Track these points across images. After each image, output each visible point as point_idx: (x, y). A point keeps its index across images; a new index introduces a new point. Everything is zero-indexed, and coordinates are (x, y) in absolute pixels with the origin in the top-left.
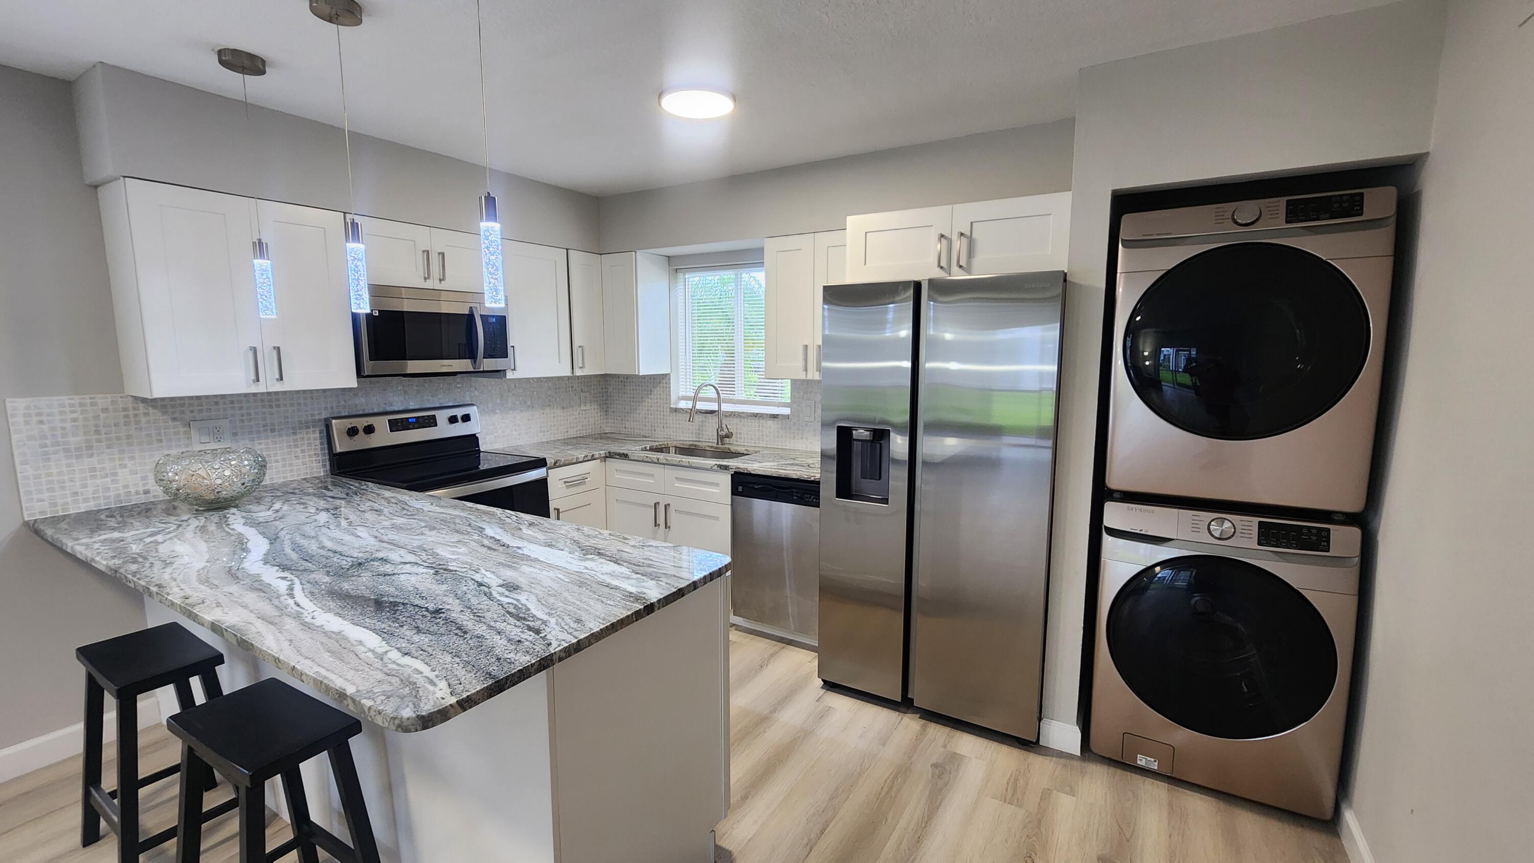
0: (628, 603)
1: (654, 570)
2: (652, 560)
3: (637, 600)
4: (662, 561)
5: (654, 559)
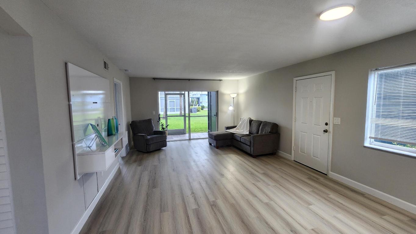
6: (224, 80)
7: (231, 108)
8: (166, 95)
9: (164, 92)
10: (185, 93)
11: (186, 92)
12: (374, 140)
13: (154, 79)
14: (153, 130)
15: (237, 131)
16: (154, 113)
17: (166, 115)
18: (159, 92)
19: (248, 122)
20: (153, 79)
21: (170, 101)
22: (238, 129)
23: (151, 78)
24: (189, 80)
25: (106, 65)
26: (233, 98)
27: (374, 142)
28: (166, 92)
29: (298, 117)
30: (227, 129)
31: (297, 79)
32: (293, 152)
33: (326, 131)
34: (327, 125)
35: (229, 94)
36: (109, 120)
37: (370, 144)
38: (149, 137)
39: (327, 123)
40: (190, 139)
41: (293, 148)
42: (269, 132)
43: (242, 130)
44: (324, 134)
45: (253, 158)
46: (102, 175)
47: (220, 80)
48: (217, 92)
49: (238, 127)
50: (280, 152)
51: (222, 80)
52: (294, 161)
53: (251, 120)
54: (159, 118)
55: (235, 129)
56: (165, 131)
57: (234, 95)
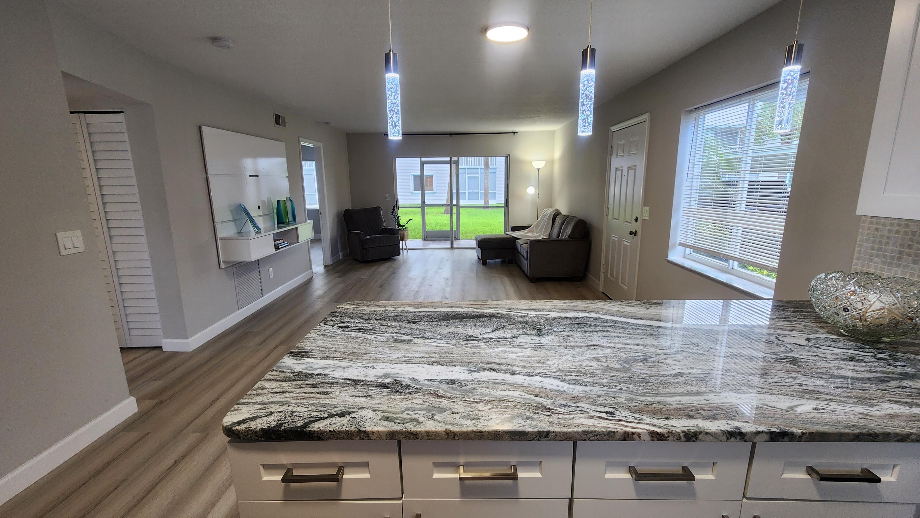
0: (303, 351)
1: (307, 382)
2: (318, 393)
3: (298, 354)
4: (307, 395)
5: (319, 395)
6: (521, 132)
7: (531, 191)
8: (423, 164)
9: (419, 159)
10: (458, 159)
11: (461, 158)
12: (692, 250)
13: (387, 134)
14: (381, 227)
15: (529, 234)
16: (388, 197)
17: (423, 202)
18: (397, 160)
19: (550, 219)
20: (385, 134)
22: (531, 232)
23: (382, 133)
24: (451, 134)
25: (278, 120)
26: (538, 170)
27: (693, 253)
28: (423, 159)
29: (611, 206)
30: (512, 231)
31: (614, 128)
32: (602, 276)
33: (634, 233)
34: (636, 222)
35: (531, 162)
36: (278, 201)
37: (684, 258)
38: (368, 237)
39: (637, 217)
40: (452, 248)
41: (601, 268)
42: (569, 237)
43: (537, 233)
44: (633, 238)
45: (531, 282)
46: (271, 277)
47: (514, 133)
48: (508, 157)
49: (533, 228)
50: (590, 276)
51: (517, 133)
52: (603, 292)
53: (557, 214)
54: (394, 207)
55: (526, 231)
56: (404, 229)
57: (540, 165)
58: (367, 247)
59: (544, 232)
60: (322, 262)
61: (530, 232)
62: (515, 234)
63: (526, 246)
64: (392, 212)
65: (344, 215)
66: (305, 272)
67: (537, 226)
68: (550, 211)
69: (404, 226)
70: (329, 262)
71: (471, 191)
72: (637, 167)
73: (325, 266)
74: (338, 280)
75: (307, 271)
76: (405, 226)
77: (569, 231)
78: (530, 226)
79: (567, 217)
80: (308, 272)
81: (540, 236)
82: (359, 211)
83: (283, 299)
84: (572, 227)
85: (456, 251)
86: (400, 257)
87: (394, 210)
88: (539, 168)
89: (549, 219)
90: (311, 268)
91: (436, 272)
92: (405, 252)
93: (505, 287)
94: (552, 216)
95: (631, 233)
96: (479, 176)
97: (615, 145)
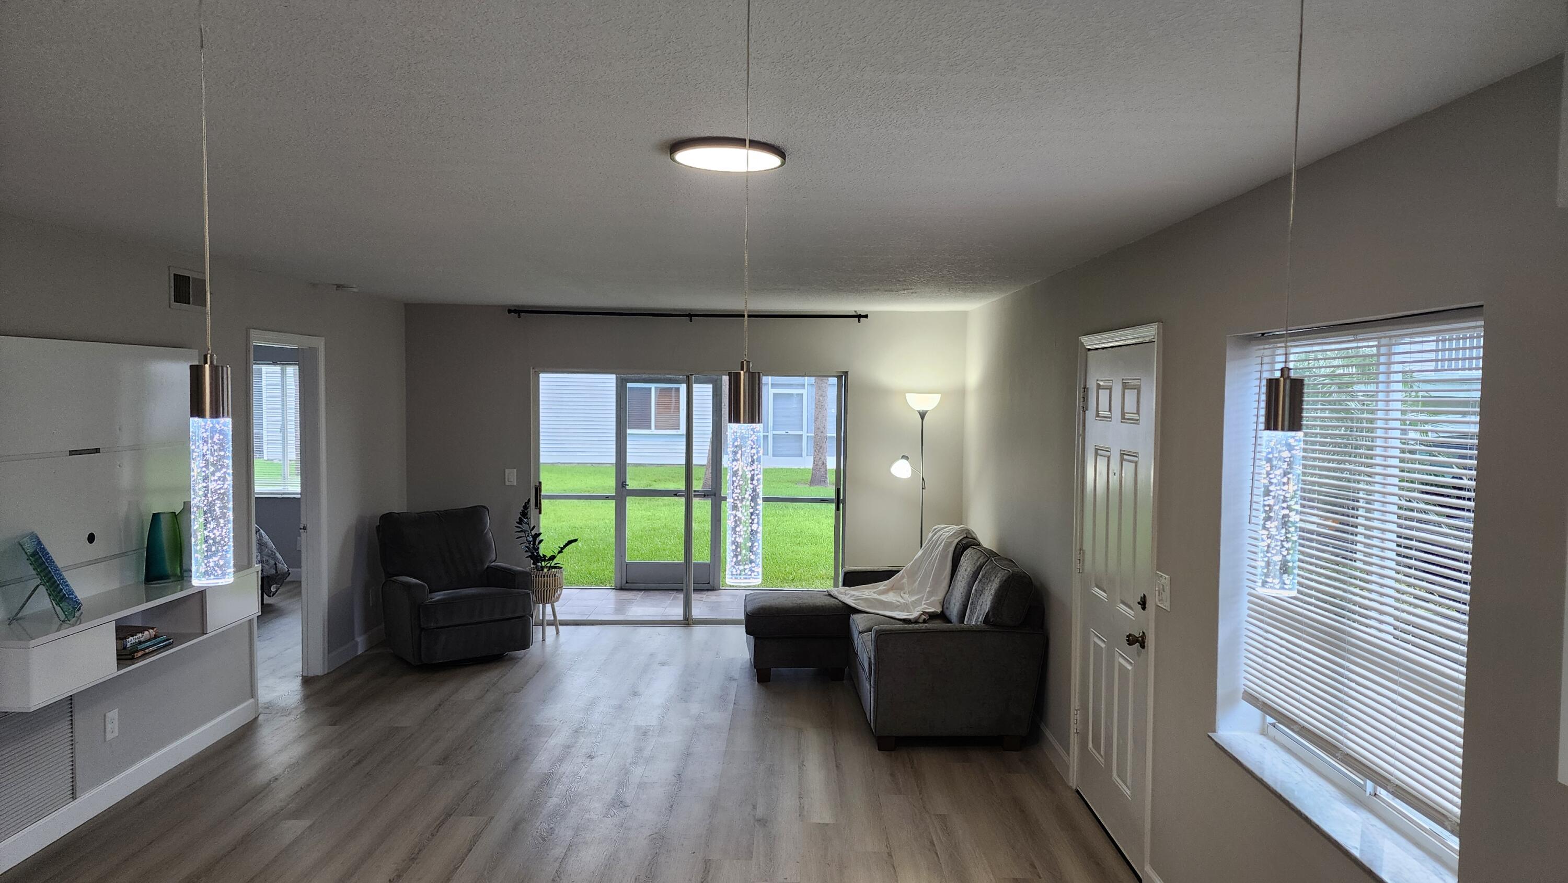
6: (878, 315)
7: (903, 470)
13: (518, 311)
14: (482, 566)
15: (891, 597)
16: (512, 476)
17: (622, 481)
18: (543, 377)
20: (510, 311)
21: (775, 395)
22: (896, 589)
23: (503, 307)
24: (690, 316)
26: (923, 415)
29: (1087, 547)
30: (844, 585)
31: (1089, 342)
32: (1074, 741)
33: (1137, 641)
34: (1144, 608)
35: (904, 392)
36: (156, 516)
37: (1262, 734)
38: (438, 596)
39: (1144, 595)
40: (687, 621)
41: (1072, 721)
42: (986, 620)
43: (911, 593)
44: (1139, 654)
45: (879, 750)
46: (109, 736)
47: (859, 317)
48: (843, 377)
49: (903, 577)
50: (1049, 734)
51: (866, 316)
52: (1078, 792)
53: (967, 543)
54: (526, 507)
55: (882, 585)
56: (551, 567)
57: (929, 402)
58: (433, 625)
59: (931, 594)
60: (298, 667)
61: (892, 589)
62: (851, 596)
63: (869, 637)
64: (520, 522)
65: (378, 527)
66: (236, 706)
67: (912, 574)
68: (948, 532)
69: (553, 558)
70: (318, 669)
71: (784, 433)
72: (1140, 456)
73: (307, 681)
74: (328, 730)
75: (244, 700)
76: (555, 561)
77: (985, 603)
78: (898, 571)
79: (990, 555)
80: (245, 704)
81: (918, 602)
82: (422, 520)
83: (141, 803)
84: (993, 592)
85: (699, 632)
86: (535, 648)
87: (525, 514)
88: (925, 409)
89: (943, 557)
90: (253, 693)
91: (620, 707)
92: (550, 631)
93: (802, 765)
94: (952, 549)
95: (1132, 640)
96: (804, 392)
97: (1092, 385)
